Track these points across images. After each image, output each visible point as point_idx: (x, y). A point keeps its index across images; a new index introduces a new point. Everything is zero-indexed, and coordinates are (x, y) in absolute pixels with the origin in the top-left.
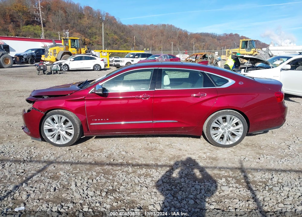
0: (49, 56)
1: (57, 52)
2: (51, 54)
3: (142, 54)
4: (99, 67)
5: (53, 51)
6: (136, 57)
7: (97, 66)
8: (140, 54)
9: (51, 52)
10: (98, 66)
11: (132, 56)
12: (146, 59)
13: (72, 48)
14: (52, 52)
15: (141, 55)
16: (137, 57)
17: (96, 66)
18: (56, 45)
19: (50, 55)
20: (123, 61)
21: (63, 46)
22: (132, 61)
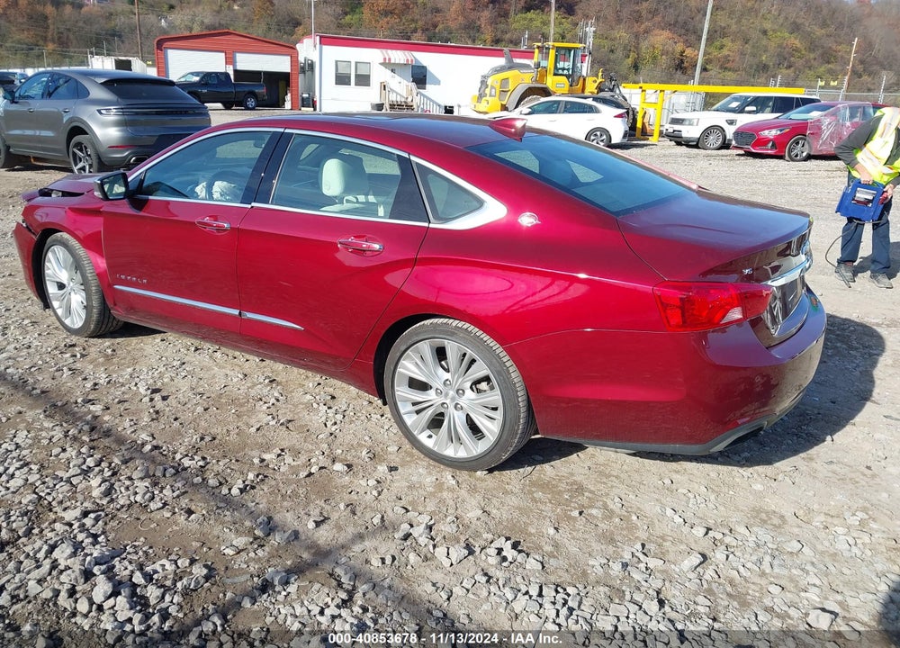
0: (488, 98)
1: (511, 88)
2: (493, 93)
3: (777, 99)
4: (604, 137)
5: (499, 84)
6: (747, 109)
7: (598, 133)
8: (769, 99)
9: (492, 87)
10: (601, 135)
11: (734, 105)
12: (777, 118)
13: (555, 75)
14: (497, 86)
15: (771, 104)
16: (754, 108)
17: (596, 135)
18: (511, 67)
19: (490, 96)
20: (695, 121)
21: (532, 69)
22: (731, 122)
